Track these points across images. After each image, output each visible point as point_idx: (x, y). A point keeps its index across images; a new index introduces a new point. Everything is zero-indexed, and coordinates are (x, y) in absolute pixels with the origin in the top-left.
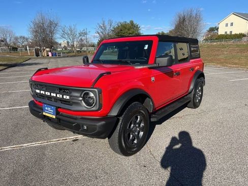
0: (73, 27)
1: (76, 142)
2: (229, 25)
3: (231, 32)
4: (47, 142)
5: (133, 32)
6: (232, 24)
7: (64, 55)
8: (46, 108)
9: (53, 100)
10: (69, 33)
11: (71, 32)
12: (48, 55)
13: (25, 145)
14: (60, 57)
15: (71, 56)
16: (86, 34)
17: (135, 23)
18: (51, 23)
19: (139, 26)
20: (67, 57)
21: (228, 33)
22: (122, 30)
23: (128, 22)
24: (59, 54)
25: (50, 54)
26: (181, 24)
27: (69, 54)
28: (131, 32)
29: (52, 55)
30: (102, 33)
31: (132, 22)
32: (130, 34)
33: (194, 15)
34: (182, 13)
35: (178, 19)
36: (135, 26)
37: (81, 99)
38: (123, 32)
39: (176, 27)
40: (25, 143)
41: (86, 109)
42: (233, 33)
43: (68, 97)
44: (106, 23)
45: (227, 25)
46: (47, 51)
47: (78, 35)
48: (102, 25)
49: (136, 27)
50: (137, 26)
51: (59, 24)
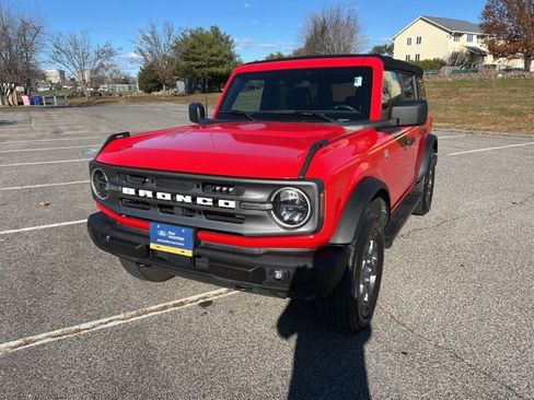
0: (79, 37)
1: (210, 307)
2: (414, 41)
3: (418, 56)
4: (139, 315)
5: (220, 52)
6: (419, 40)
7: (62, 102)
8: (162, 233)
9: (179, 211)
10: (71, 50)
11: (76, 48)
12: (21, 103)
13: (83, 326)
14: (50, 106)
15: (79, 106)
16: (111, 53)
17: (222, 31)
18: (25, 26)
19: (230, 39)
20: (70, 106)
21: (413, 58)
22: (193, 47)
23: (207, 29)
24: (50, 101)
25: (25, 99)
26: (320, 38)
27: (74, 100)
28: (214, 51)
29: (32, 103)
30: (151, 52)
31: (215, 30)
32: (212, 55)
33: (344, 19)
34: (320, 14)
35: (311, 26)
36: (223, 40)
37: (269, 206)
38: (198, 51)
39: (308, 44)
40: (82, 322)
41: (282, 231)
42: (421, 59)
43: (232, 204)
44: (159, 30)
45: (409, 42)
46: (19, 94)
47: (93, 56)
48: (148, 35)
49: (226, 42)
50: (228, 37)
51: (45, 30)
